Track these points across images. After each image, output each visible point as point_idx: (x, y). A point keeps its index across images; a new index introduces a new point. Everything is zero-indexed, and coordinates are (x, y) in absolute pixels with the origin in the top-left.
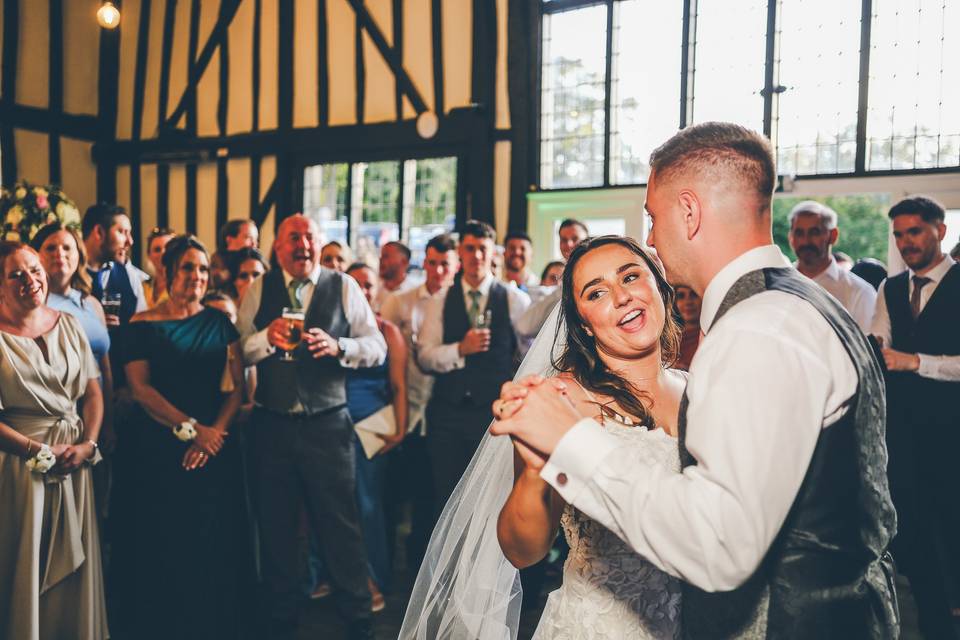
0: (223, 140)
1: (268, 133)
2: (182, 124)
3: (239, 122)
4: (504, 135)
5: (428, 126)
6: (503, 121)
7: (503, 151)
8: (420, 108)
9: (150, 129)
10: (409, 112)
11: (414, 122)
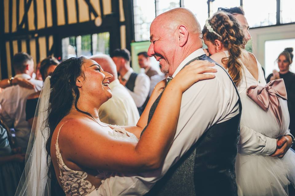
0: (36, 31)
1: (50, 28)
2: (24, 27)
3: (41, 25)
4: (123, 23)
5: (98, 22)
6: (122, 19)
7: (123, 29)
8: (96, 15)
9: (14, 29)
10: (93, 17)
11: (94, 21)
